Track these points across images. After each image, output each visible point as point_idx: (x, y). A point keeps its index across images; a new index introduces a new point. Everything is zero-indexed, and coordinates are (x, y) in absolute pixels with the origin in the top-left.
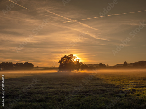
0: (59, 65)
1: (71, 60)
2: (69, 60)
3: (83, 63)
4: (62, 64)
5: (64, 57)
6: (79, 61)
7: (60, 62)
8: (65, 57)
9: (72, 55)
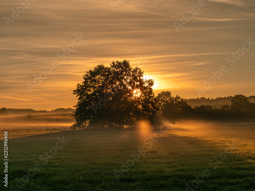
0: (76, 104)
1: (122, 84)
2: (112, 83)
3: (173, 95)
4: (87, 98)
5: (93, 74)
6: (153, 87)
7: (80, 91)
8: (100, 70)
9: (126, 64)
